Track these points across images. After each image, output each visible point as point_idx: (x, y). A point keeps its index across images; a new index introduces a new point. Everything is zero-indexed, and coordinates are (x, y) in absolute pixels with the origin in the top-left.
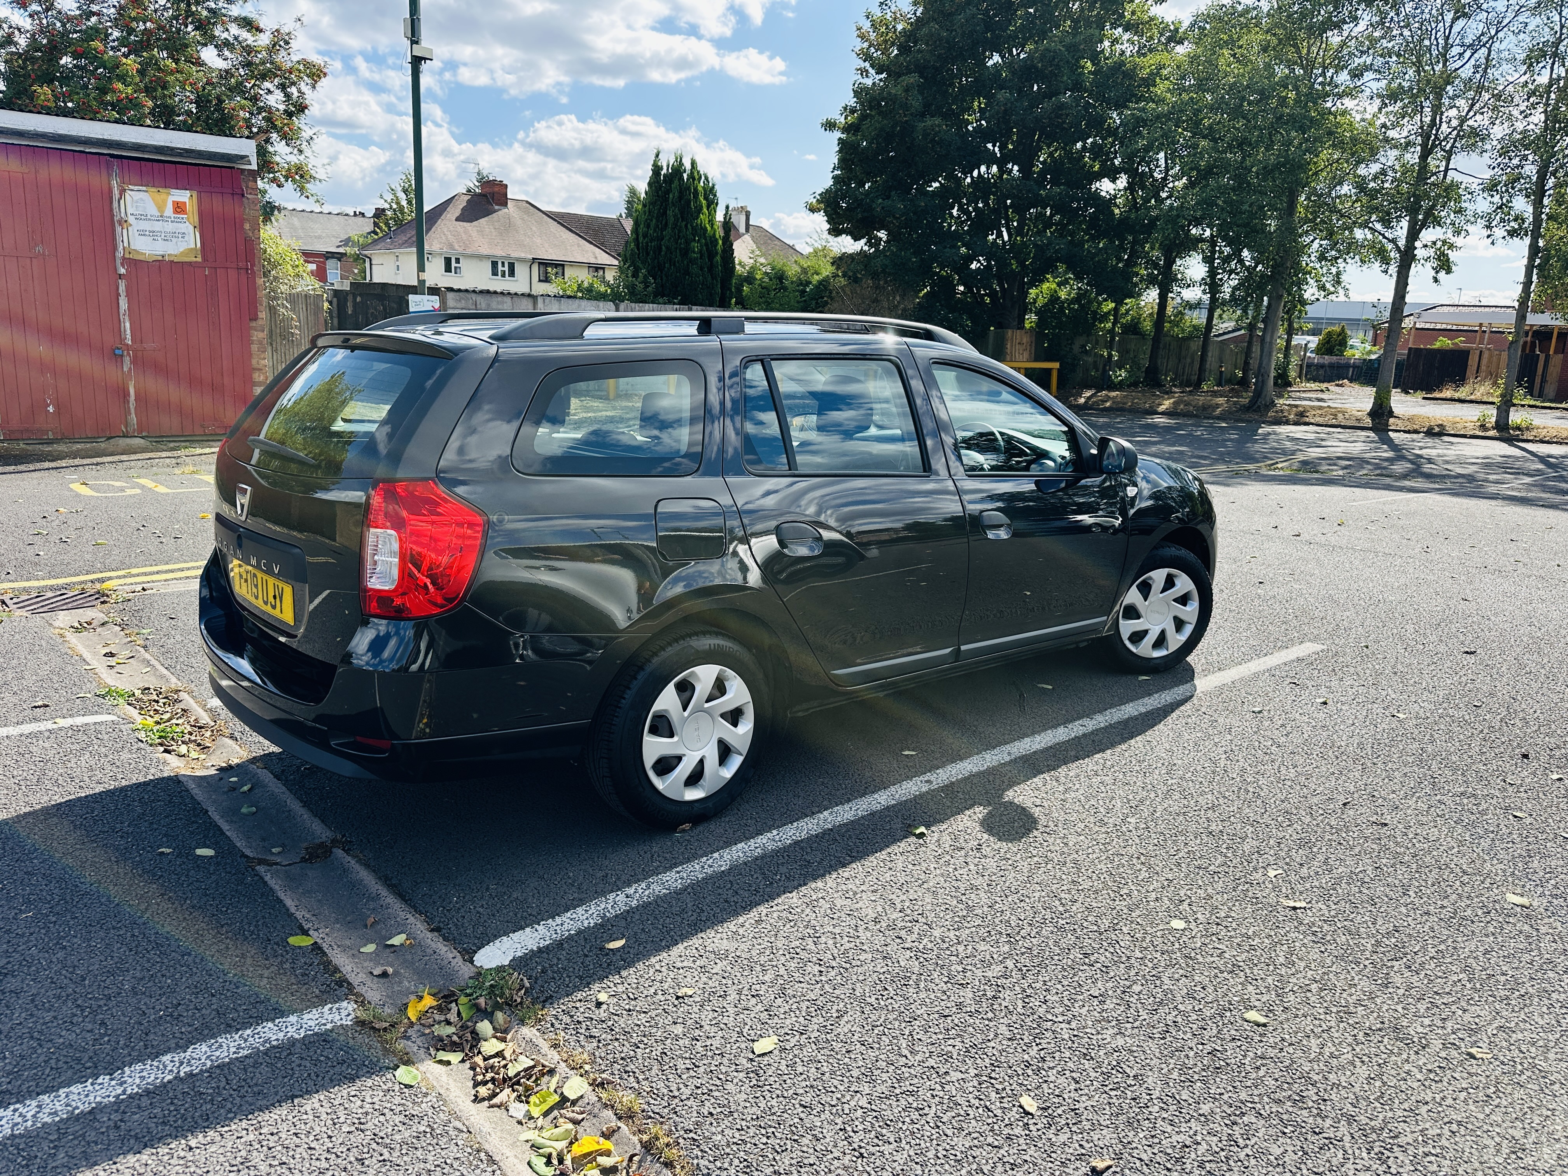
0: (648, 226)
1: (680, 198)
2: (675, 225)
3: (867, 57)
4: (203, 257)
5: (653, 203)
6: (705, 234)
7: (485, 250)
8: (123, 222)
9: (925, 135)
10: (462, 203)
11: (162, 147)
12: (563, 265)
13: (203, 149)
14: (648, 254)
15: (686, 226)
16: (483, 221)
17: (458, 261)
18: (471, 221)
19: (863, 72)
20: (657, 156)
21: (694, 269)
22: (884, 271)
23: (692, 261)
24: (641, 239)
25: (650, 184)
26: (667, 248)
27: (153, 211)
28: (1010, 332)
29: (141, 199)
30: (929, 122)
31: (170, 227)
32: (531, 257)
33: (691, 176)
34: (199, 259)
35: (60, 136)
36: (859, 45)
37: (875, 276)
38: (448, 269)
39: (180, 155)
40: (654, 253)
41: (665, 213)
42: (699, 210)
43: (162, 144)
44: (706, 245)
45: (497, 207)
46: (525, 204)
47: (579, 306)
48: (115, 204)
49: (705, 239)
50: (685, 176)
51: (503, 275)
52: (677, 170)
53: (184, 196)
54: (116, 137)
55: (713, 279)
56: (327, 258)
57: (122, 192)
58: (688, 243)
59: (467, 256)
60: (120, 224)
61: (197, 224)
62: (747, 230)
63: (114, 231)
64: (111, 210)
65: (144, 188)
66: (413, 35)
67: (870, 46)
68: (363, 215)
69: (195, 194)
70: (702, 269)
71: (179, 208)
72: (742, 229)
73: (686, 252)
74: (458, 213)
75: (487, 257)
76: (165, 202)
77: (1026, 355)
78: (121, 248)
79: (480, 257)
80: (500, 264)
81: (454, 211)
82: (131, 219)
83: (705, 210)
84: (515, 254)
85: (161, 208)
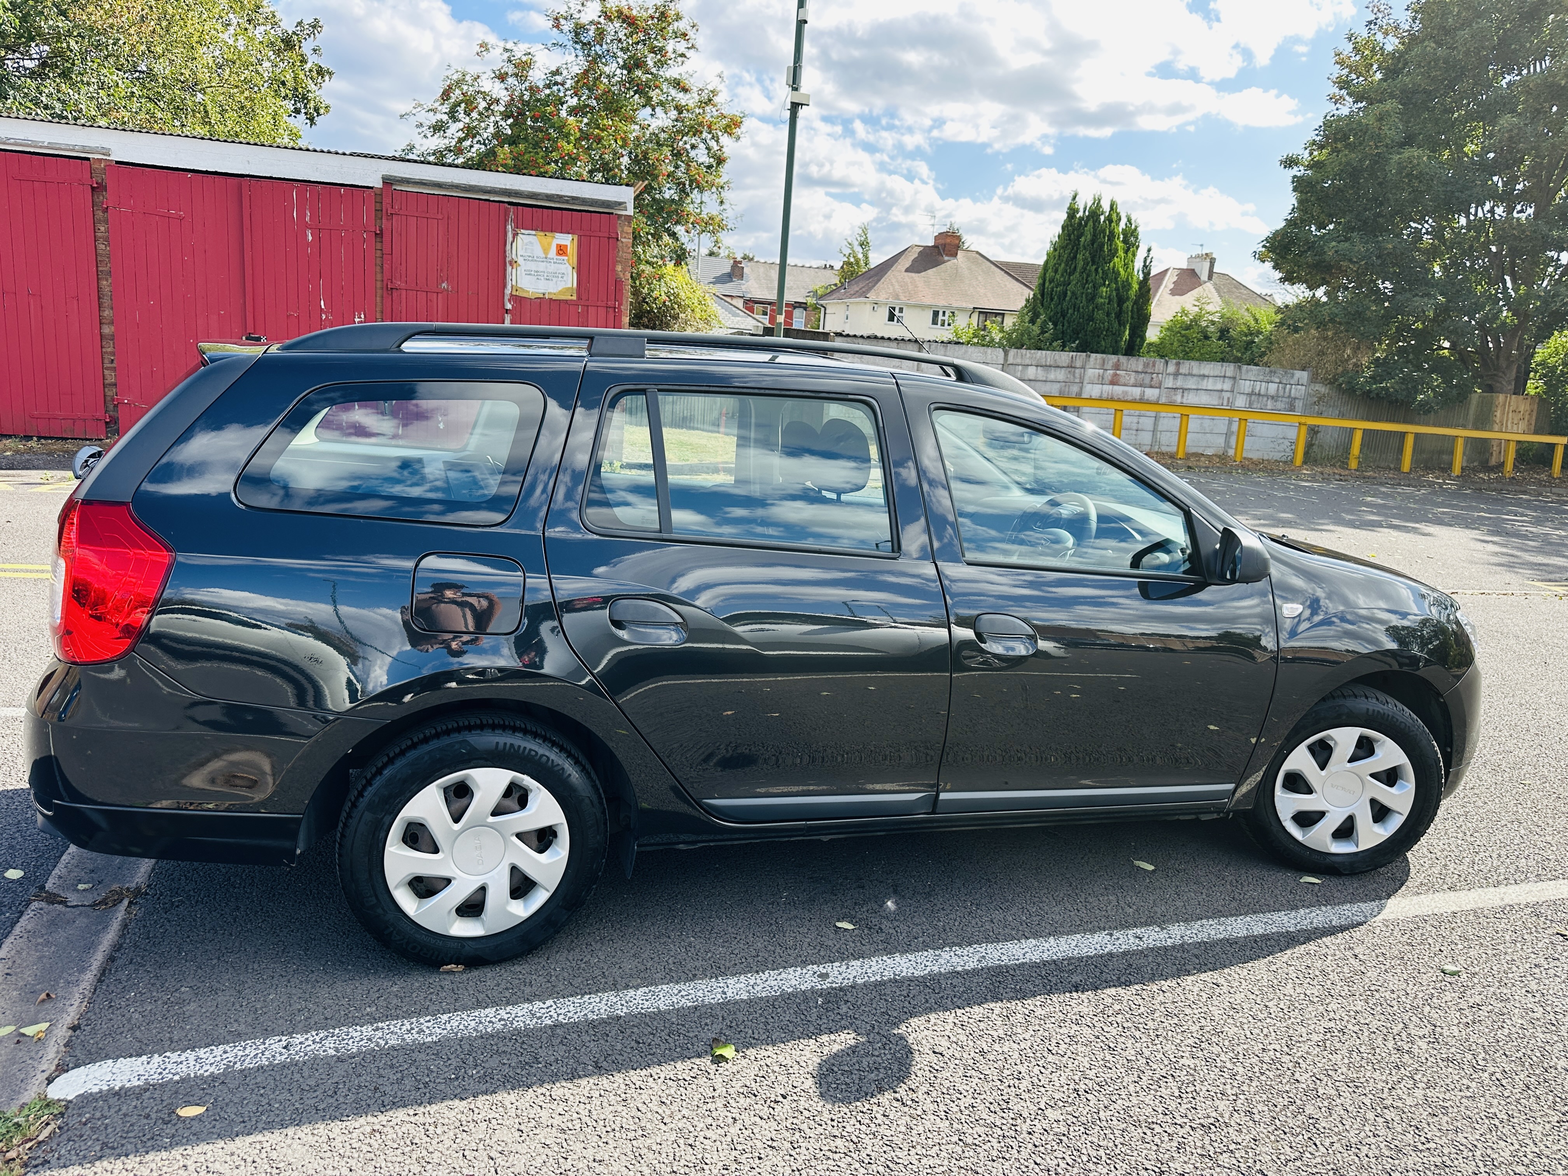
0: (1056, 271)
1: (1093, 242)
2: (1084, 269)
3: (1344, 84)
4: (579, 297)
5: (1064, 248)
6: (1116, 279)
7: (928, 301)
8: (513, 263)
9: (1401, 168)
10: (913, 255)
11: (553, 196)
12: (1003, 315)
13: (587, 196)
14: (1052, 299)
15: (1096, 270)
16: (930, 272)
17: (901, 310)
18: (919, 272)
19: (1336, 100)
20: (1074, 198)
21: (1099, 315)
22: (1332, 320)
23: (1098, 307)
24: (1047, 284)
25: (1063, 228)
26: (1073, 293)
27: (539, 252)
28: (1501, 397)
29: (531, 243)
30: (1409, 152)
31: (552, 268)
32: (972, 306)
33: (1109, 219)
34: (574, 298)
35: (470, 186)
36: (1336, 71)
37: (1321, 325)
38: (891, 317)
39: (567, 202)
40: (1059, 298)
41: (1075, 257)
42: (1113, 253)
43: (554, 192)
44: (1117, 289)
45: (946, 258)
46: (974, 255)
47: (966, 352)
48: (508, 247)
49: (1116, 282)
50: (1102, 218)
51: (943, 325)
52: (1094, 214)
53: (567, 240)
54: (516, 187)
55: (1120, 325)
56: (795, 308)
57: (515, 235)
58: (1096, 288)
59: (910, 306)
60: (511, 264)
61: (575, 266)
62: (1210, 277)
63: (505, 270)
64: (505, 252)
65: (534, 232)
66: (794, 83)
67: (1350, 72)
68: (832, 267)
69: (576, 237)
70: (1108, 315)
71: (561, 250)
72: (1204, 276)
73: (1092, 298)
74: (908, 264)
75: (929, 307)
76: (550, 244)
77: (1522, 426)
78: (509, 287)
79: (922, 307)
80: (941, 314)
81: (906, 262)
82: (520, 260)
83: (1121, 253)
84: (955, 305)
85: (546, 251)
